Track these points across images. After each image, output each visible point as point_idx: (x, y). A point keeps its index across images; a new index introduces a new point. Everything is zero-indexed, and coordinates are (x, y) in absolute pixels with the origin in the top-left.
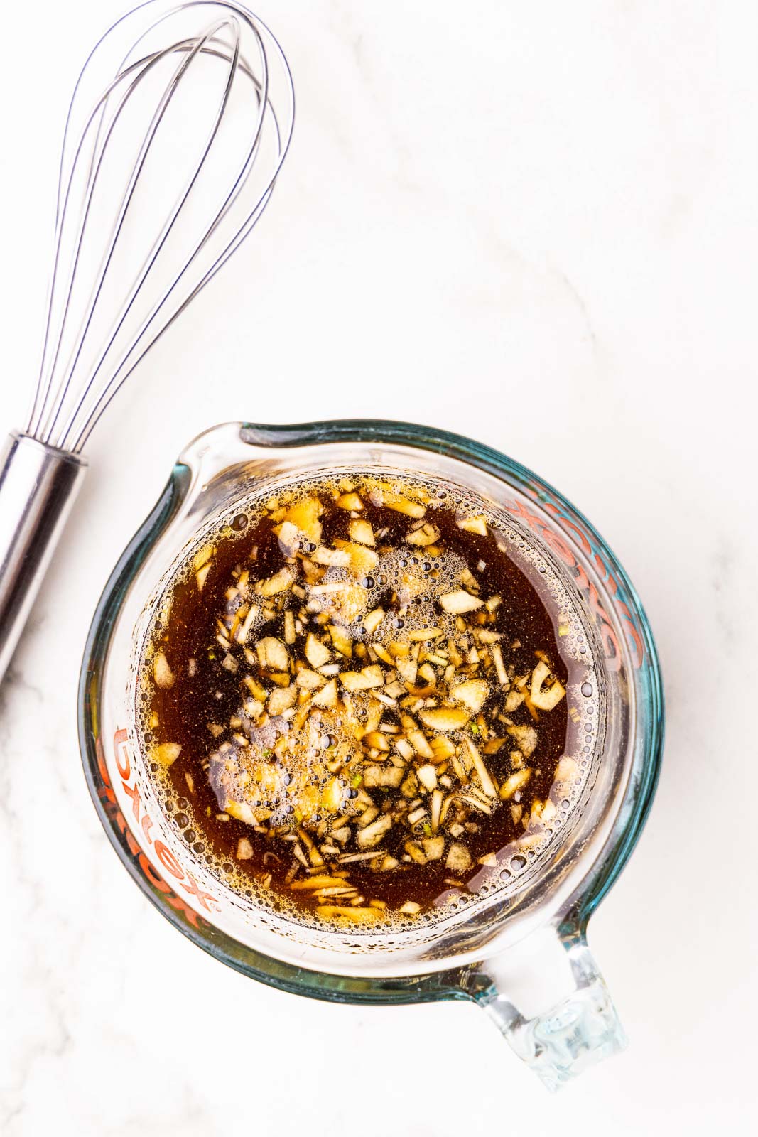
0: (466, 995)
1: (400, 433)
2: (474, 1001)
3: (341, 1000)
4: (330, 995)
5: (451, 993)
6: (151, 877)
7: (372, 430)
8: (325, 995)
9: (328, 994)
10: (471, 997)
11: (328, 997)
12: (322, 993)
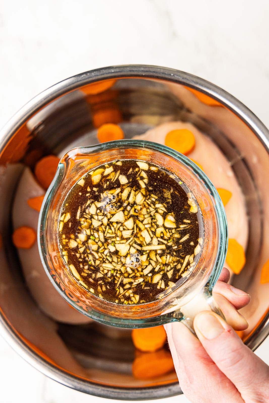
0: (177, 320)
1: (130, 143)
2: (179, 321)
3: (137, 327)
4: (133, 326)
5: (172, 320)
6: (70, 297)
7: (120, 143)
8: (131, 326)
9: (132, 326)
10: (178, 320)
11: (132, 327)
12: (130, 326)
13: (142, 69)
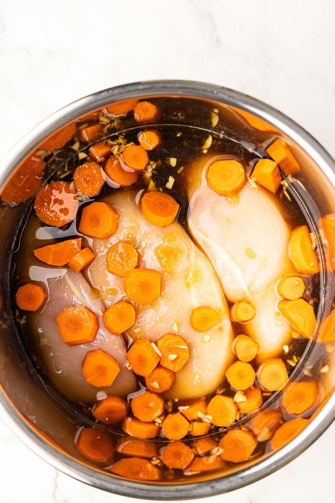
13: (178, 85)
